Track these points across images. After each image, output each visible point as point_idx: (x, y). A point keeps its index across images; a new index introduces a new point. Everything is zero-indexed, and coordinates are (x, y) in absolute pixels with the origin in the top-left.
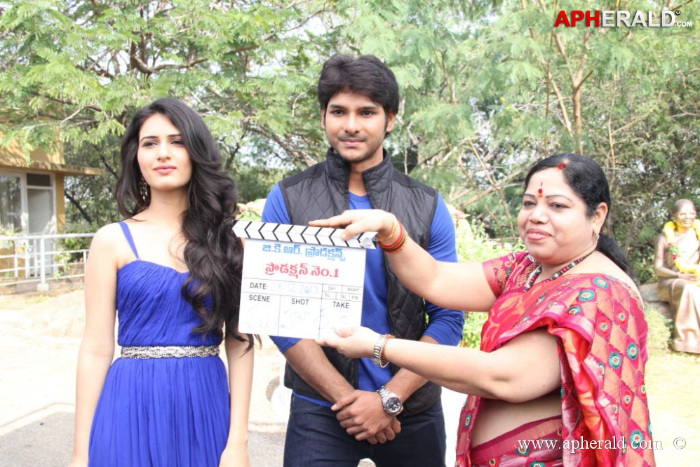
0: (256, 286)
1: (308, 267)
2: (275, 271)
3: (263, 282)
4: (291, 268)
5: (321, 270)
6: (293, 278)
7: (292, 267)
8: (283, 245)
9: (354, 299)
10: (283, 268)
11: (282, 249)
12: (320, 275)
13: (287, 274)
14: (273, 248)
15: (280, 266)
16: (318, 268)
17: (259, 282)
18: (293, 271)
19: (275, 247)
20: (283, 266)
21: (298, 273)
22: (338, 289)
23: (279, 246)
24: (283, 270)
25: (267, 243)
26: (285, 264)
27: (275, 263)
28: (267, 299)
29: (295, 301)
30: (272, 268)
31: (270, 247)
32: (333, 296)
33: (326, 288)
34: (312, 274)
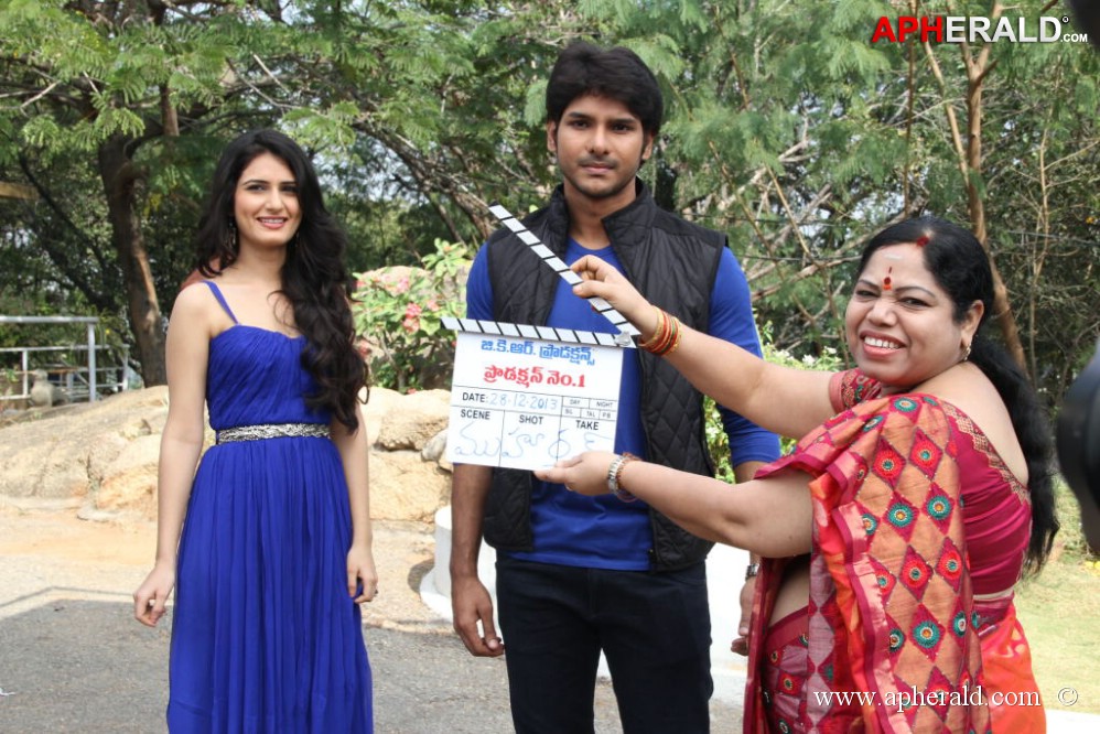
0: (472, 398)
1: (543, 372)
2: (497, 377)
3: (481, 392)
4: (520, 374)
5: (560, 376)
6: (522, 387)
7: (521, 371)
8: (509, 343)
9: (606, 417)
10: (509, 374)
11: (508, 347)
12: (560, 384)
13: (514, 382)
14: (495, 346)
15: (504, 370)
16: (557, 374)
17: (475, 391)
18: (523, 378)
19: (498, 345)
20: (508, 370)
21: (529, 380)
22: (584, 403)
23: (505, 342)
24: (509, 376)
25: (488, 339)
26: (511, 367)
27: (498, 366)
28: (485, 416)
29: (523, 419)
30: (493, 373)
31: (491, 344)
32: (576, 412)
33: (567, 402)
34: (549, 382)
